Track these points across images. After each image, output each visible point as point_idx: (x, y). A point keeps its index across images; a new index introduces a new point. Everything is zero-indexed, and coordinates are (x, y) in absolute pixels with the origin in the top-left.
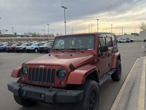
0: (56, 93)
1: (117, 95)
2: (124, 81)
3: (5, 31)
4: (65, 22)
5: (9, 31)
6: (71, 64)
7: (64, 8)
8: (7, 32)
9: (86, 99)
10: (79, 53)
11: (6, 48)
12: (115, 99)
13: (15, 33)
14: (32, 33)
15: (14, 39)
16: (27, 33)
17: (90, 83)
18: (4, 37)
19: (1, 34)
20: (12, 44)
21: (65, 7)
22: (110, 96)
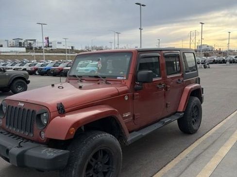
0: (25, 151)
1: (173, 159)
2: (204, 135)
3: (58, 43)
4: (140, 29)
5: (63, 43)
6: (61, 103)
7: (139, 5)
8: (59, 44)
9: (76, 166)
10: (99, 84)
11: (50, 70)
12: (165, 166)
13: (72, 47)
14: (98, 46)
15: (68, 56)
16: (90, 46)
17: (94, 138)
18: (56, 53)
19: (52, 48)
20: (60, 64)
21: (142, 4)
22: (158, 161)
